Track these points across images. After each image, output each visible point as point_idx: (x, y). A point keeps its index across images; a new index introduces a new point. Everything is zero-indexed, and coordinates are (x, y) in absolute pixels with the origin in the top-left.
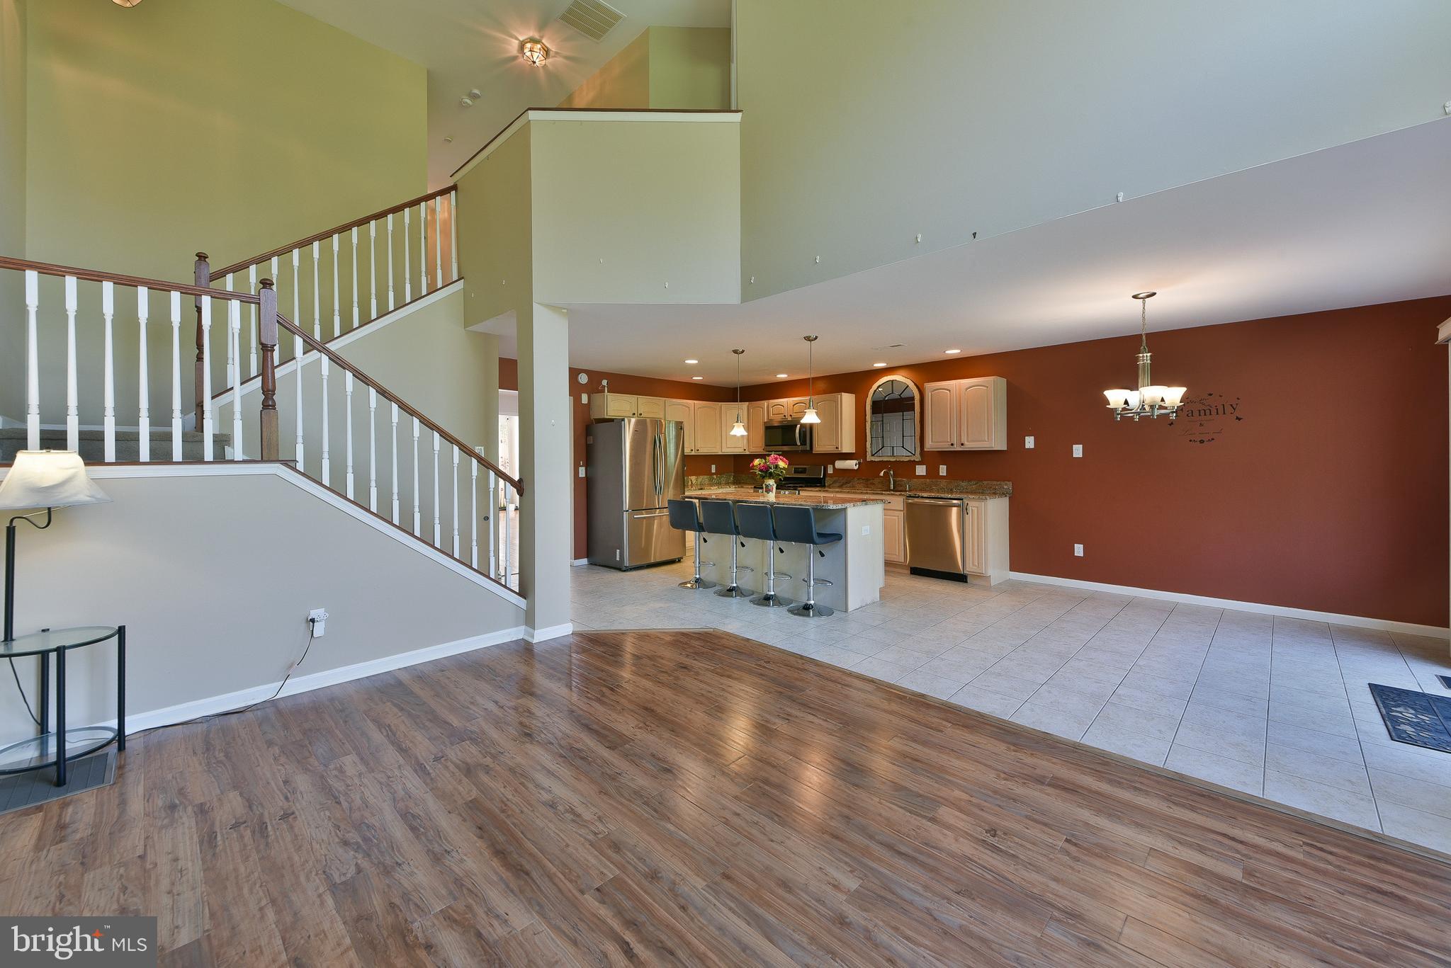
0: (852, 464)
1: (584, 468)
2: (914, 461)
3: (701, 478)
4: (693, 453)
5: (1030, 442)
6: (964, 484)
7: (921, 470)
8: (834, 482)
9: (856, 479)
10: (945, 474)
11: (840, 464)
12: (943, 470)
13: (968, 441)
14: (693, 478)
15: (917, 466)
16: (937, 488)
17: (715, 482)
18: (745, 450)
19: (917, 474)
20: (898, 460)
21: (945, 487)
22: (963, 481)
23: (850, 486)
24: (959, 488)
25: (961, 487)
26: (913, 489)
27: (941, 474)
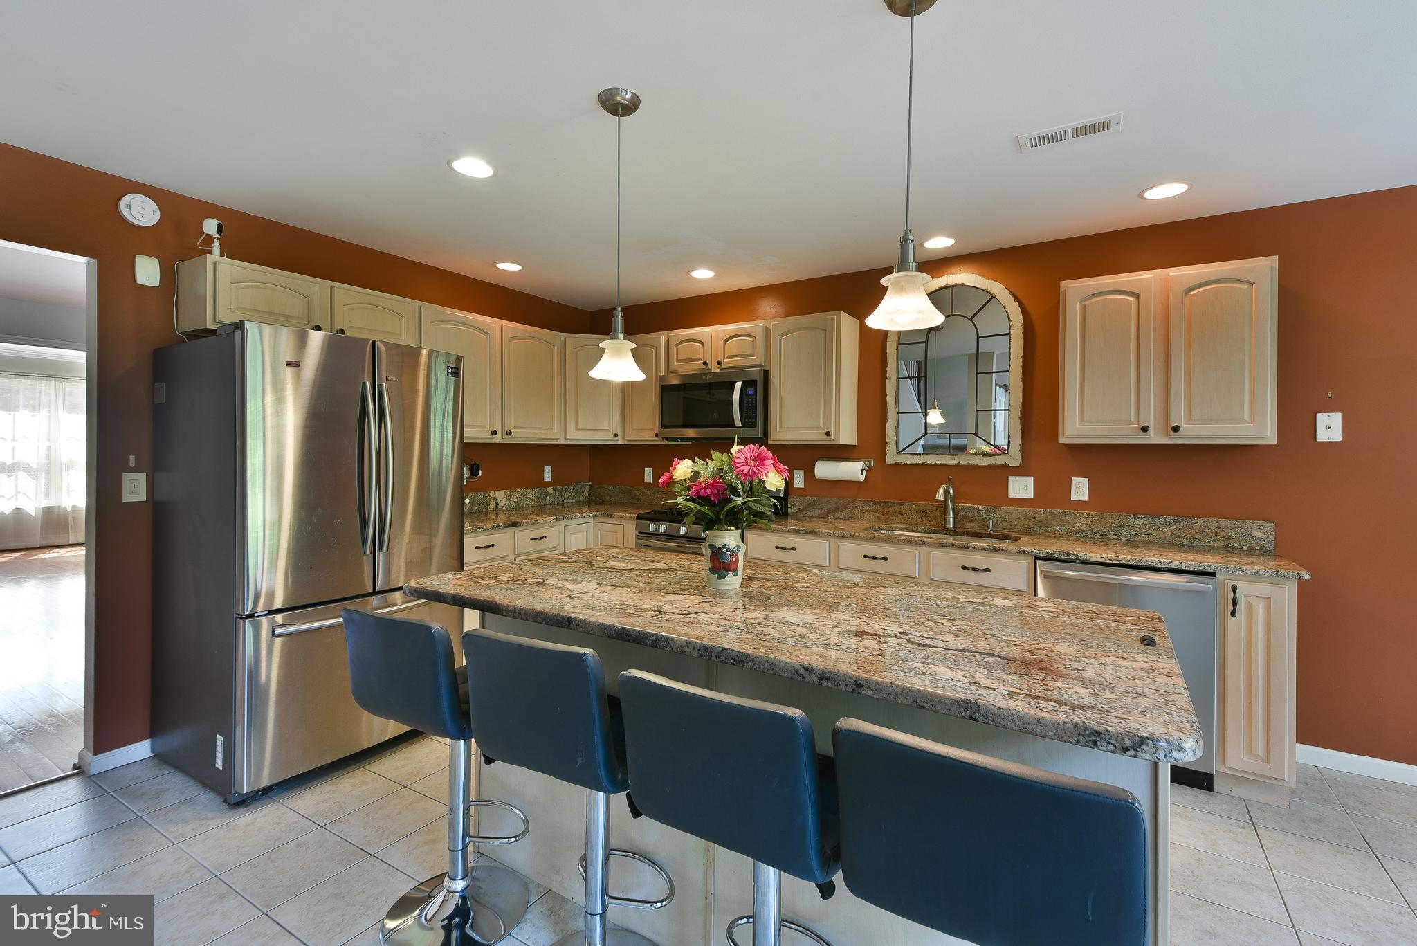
0: (853, 470)
1: (142, 477)
2: (1006, 465)
3: (518, 495)
4: (497, 439)
5: (1329, 427)
6: (1139, 523)
7: (1021, 487)
8: (809, 506)
9: (858, 503)
10: (1085, 498)
11: (824, 470)
12: (1080, 489)
13: (1189, 419)
14: (501, 495)
15: (1011, 478)
16: (1066, 528)
17: (551, 502)
18: (616, 435)
19: (1011, 495)
20: (963, 463)
21: (1086, 528)
22: (1136, 516)
23: (844, 517)
24: (1126, 531)
25: (1130, 530)
26: (1002, 528)
27: (1074, 497)
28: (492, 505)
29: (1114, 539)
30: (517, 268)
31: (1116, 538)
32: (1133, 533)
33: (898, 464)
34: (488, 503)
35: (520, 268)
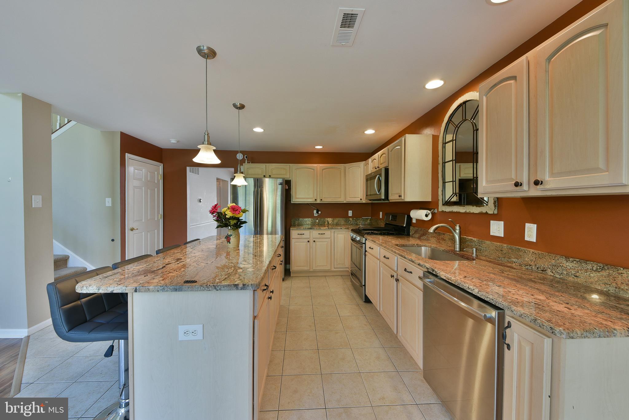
2: (487, 213)
3: (337, 220)
4: (317, 202)
6: (570, 265)
7: (497, 228)
8: (416, 232)
10: (534, 239)
11: (414, 214)
12: (531, 232)
14: (330, 220)
15: (492, 222)
16: (519, 261)
17: (351, 223)
18: (361, 199)
19: (492, 234)
20: (468, 211)
21: (532, 263)
22: (567, 258)
23: (426, 239)
24: (559, 270)
25: (563, 270)
26: (486, 255)
27: (527, 238)
28: (327, 223)
29: (551, 275)
30: (321, 147)
31: (552, 274)
32: (565, 273)
33: (443, 211)
34: (325, 222)
35: (322, 147)
